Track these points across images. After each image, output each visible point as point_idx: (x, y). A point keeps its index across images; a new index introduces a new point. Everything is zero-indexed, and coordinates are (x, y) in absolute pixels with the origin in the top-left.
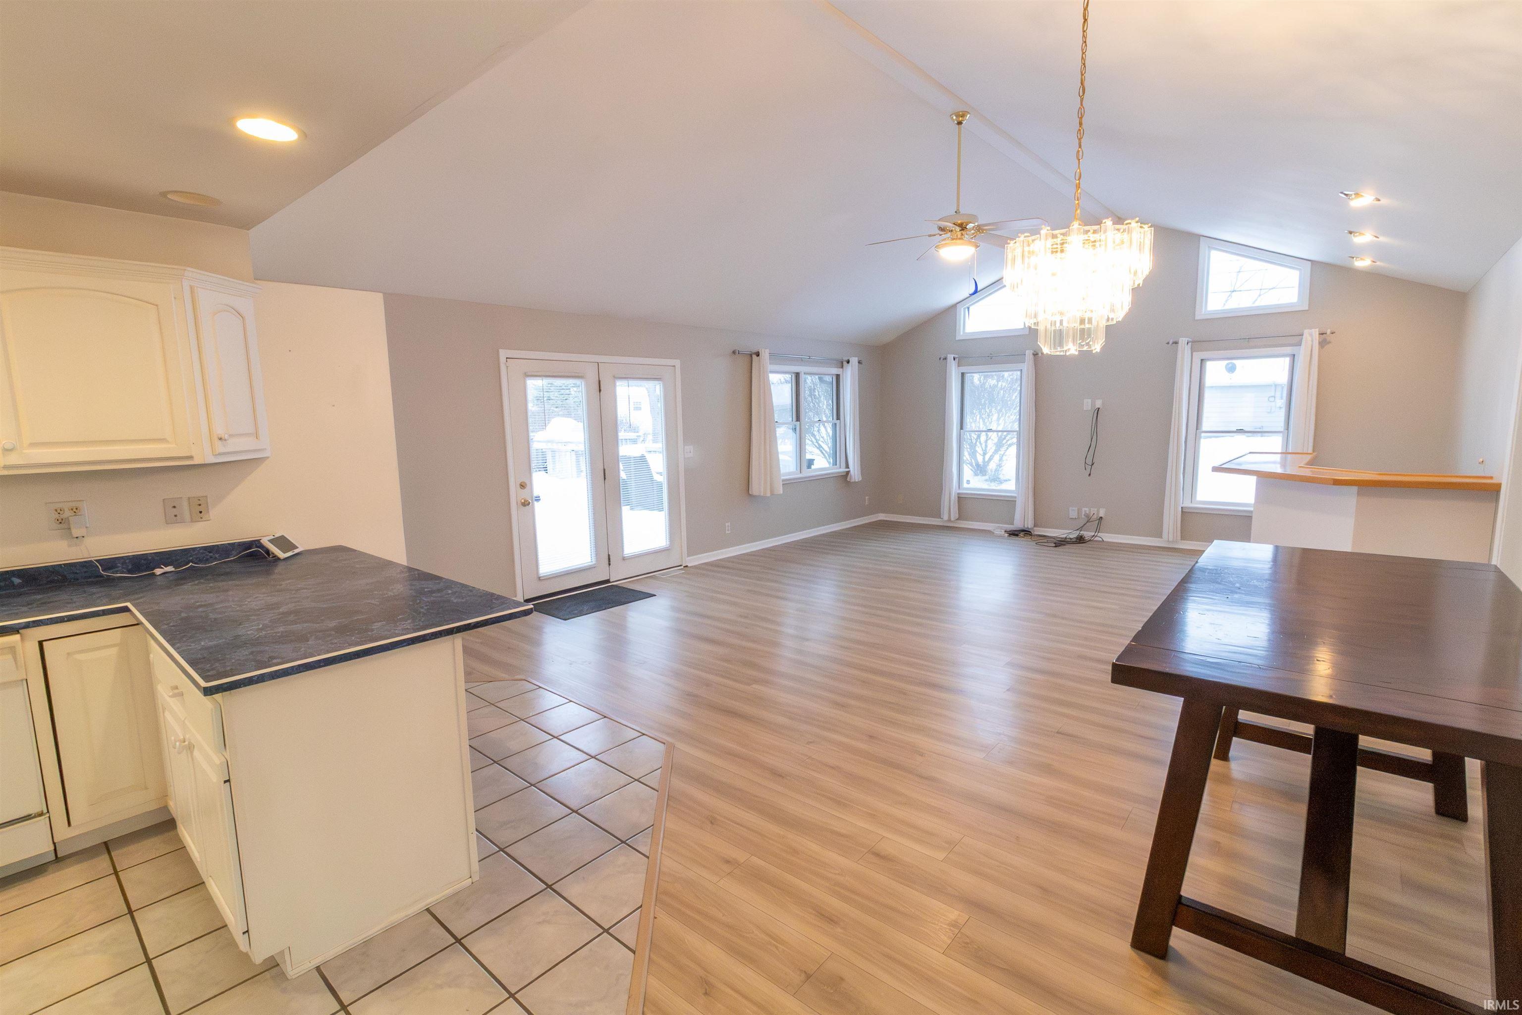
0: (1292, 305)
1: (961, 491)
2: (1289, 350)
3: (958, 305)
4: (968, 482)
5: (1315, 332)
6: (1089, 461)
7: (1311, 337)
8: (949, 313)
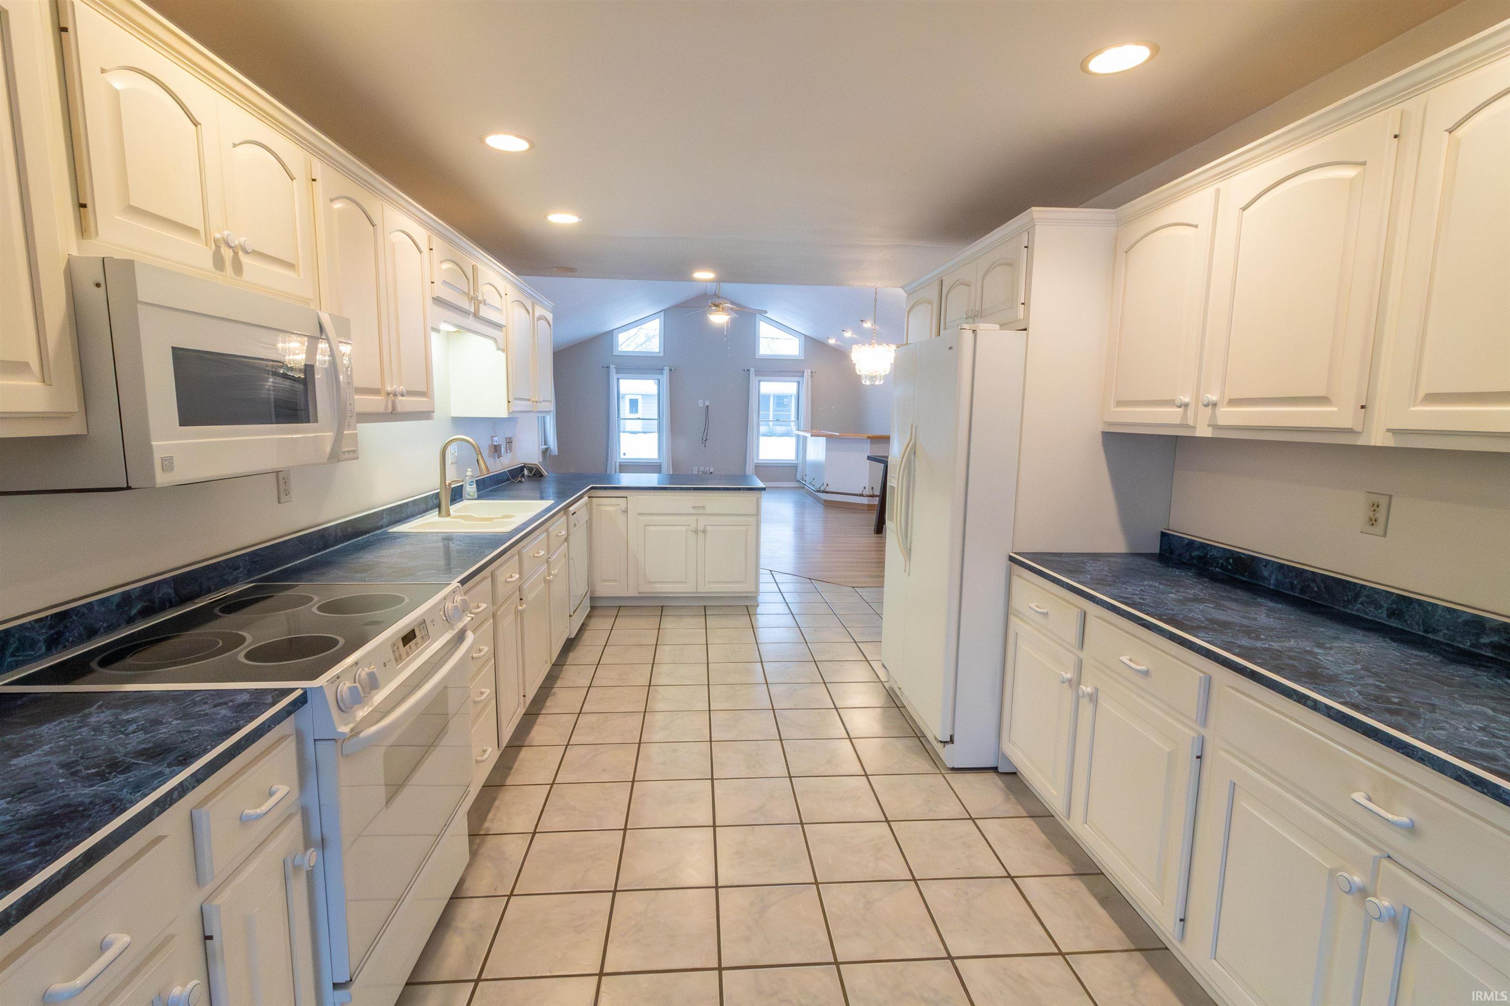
0: (795, 356)
1: (621, 461)
2: (797, 379)
3: (614, 331)
4: (624, 454)
5: (809, 371)
6: (704, 439)
7: (807, 373)
8: (608, 337)
